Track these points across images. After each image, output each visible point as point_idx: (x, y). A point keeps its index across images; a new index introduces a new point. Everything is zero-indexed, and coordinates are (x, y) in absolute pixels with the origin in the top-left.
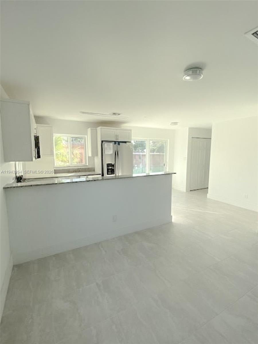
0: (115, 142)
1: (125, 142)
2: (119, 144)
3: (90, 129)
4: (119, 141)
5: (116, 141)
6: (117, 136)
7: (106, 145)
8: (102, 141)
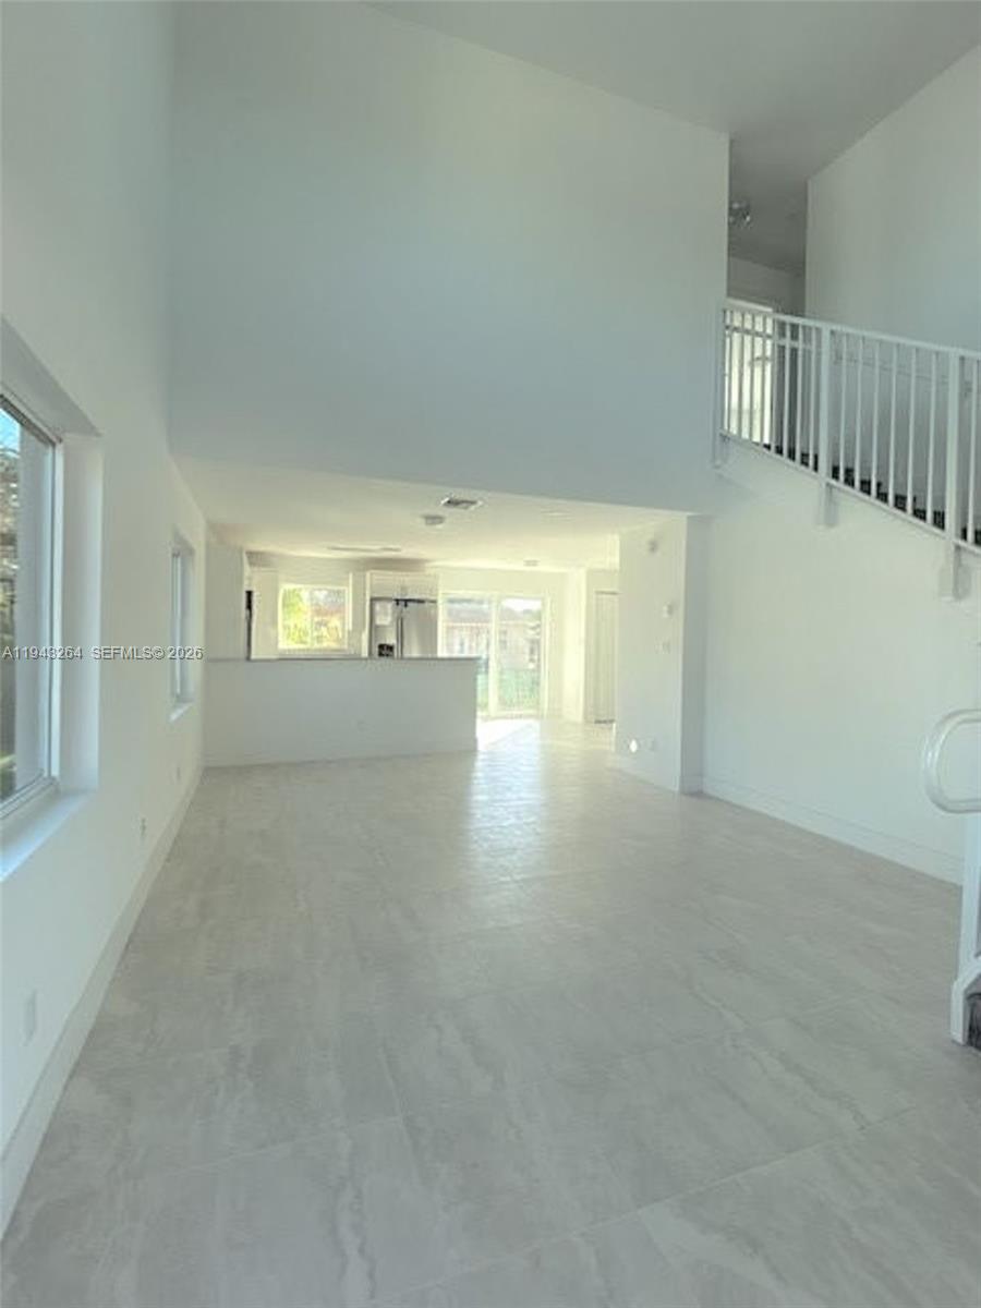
0: (397, 601)
1: (420, 601)
2: (406, 605)
3: (351, 576)
4: (407, 597)
5: (399, 597)
6: (404, 588)
7: (378, 607)
8: (373, 600)
